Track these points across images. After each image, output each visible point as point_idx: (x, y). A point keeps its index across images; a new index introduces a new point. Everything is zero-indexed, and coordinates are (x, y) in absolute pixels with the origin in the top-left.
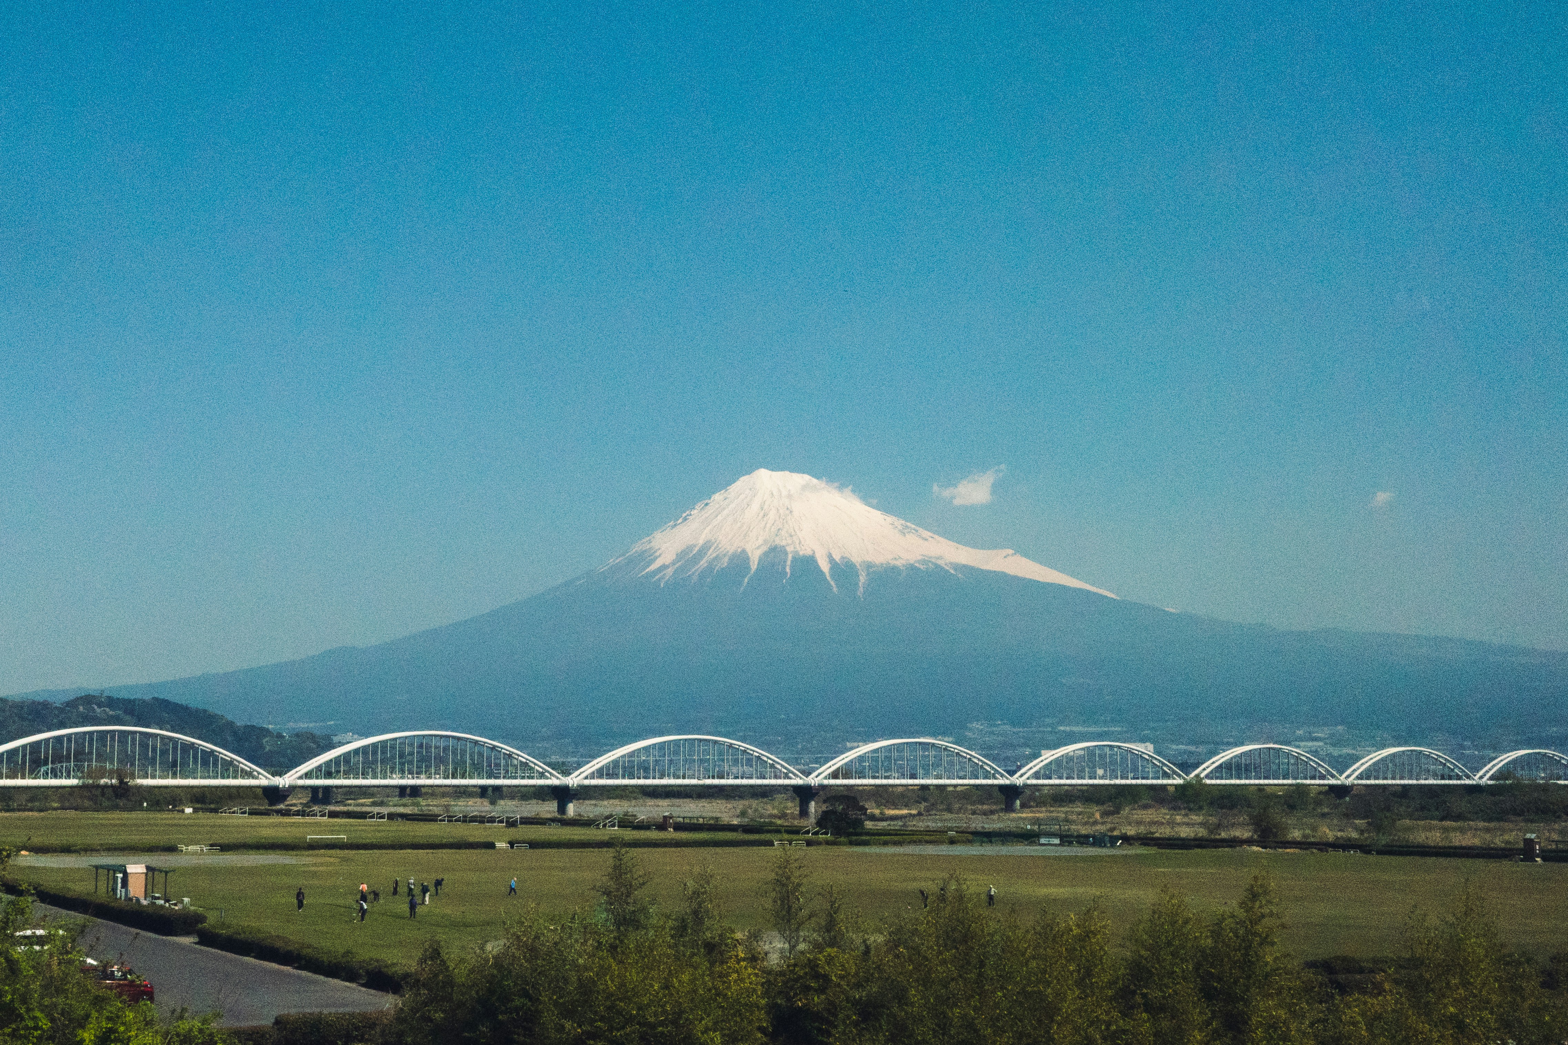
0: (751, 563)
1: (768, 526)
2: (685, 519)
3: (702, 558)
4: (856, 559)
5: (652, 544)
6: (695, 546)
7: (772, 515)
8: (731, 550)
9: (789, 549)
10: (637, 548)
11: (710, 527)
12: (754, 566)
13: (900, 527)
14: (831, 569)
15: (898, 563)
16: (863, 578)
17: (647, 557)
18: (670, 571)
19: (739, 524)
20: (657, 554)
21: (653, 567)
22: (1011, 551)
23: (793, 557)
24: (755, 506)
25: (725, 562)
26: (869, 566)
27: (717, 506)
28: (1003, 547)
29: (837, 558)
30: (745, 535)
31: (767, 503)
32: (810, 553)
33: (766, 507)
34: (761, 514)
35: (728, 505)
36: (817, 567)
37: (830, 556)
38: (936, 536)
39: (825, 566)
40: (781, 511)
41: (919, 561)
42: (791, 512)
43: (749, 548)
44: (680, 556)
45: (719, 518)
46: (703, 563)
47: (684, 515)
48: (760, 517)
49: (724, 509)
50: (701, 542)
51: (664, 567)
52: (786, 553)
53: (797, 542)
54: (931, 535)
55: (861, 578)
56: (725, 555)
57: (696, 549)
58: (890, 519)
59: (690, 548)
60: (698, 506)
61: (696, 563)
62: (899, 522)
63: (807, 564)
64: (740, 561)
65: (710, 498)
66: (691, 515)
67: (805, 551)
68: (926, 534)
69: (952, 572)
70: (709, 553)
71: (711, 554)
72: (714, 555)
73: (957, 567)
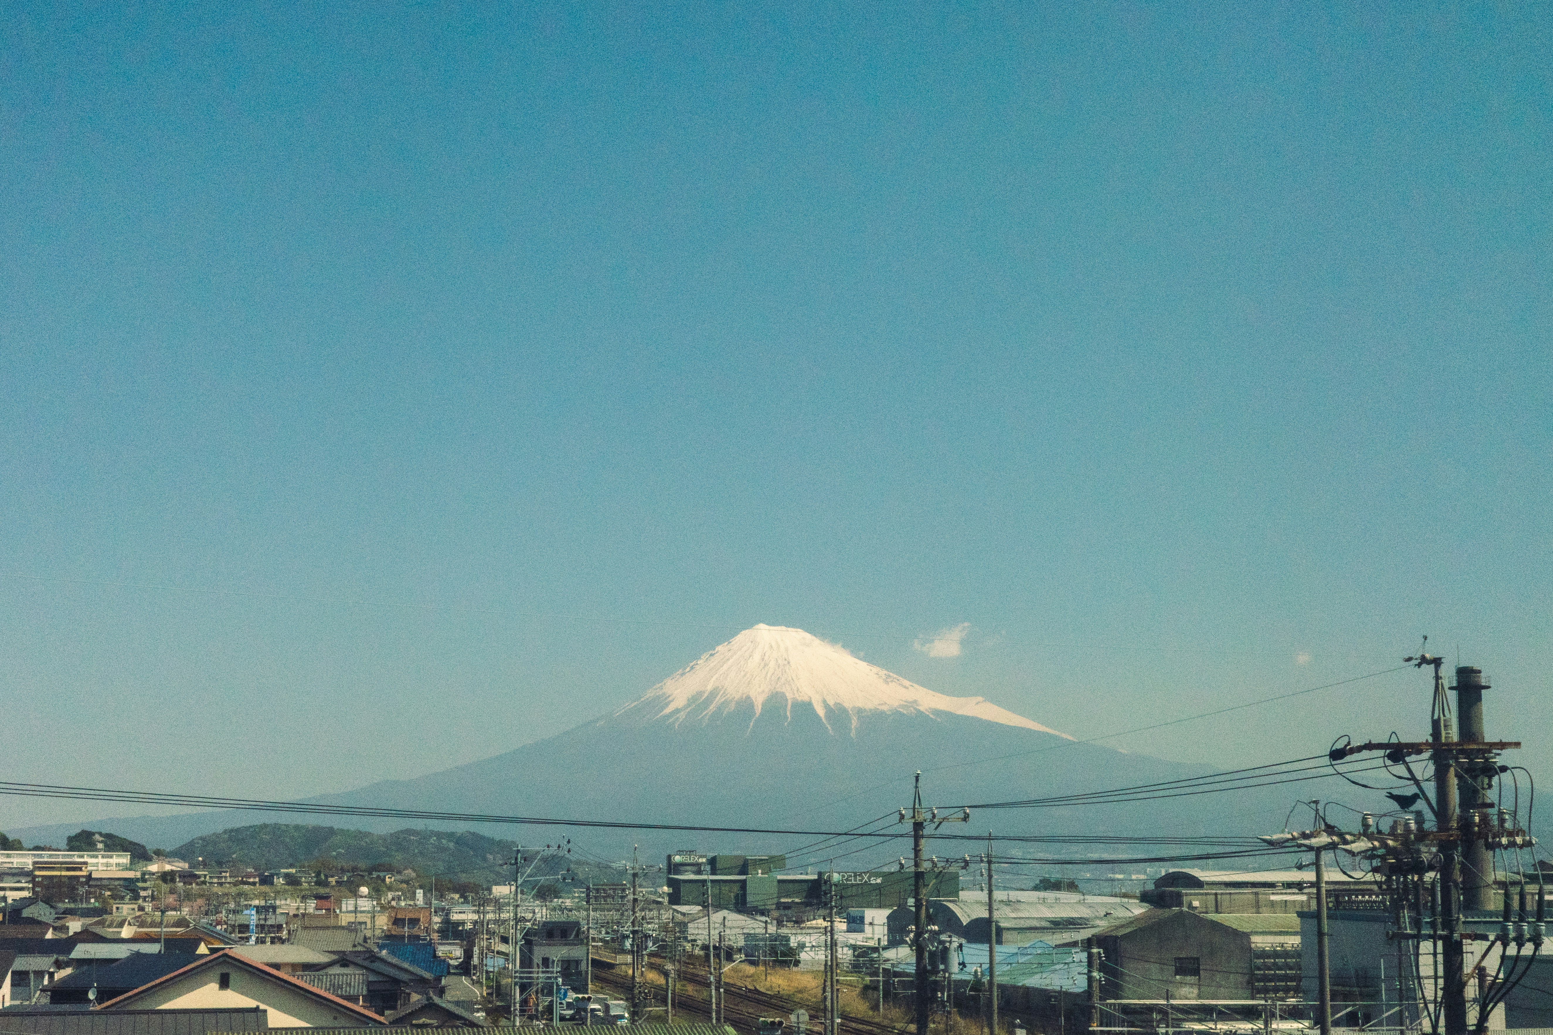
0: (755, 708)
1: (769, 675)
2: (692, 668)
3: (712, 702)
4: (847, 705)
5: (664, 691)
6: (704, 692)
7: (772, 664)
8: (737, 697)
9: (789, 696)
10: (650, 694)
11: (717, 675)
12: (758, 709)
13: (884, 677)
14: (826, 713)
15: (885, 708)
16: (854, 723)
17: (662, 701)
18: (682, 715)
19: (742, 673)
20: (670, 699)
21: (668, 711)
22: (980, 699)
23: (792, 703)
24: (757, 657)
25: (732, 706)
26: (860, 711)
27: (722, 657)
28: (975, 695)
29: (831, 703)
30: (749, 683)
31: (767, 655)
32: (806, 699)
33: (766, 658)
34: (762, 664)
35: (732, 656)
36: (813, 709)
37: (824, 701)
38: (914, 685)
39: (821, 712)
40: (780, 661)
41: (900, 706)
42: (789, 663)
43: (753, 694)
44: (693, 700)
45: (725, 667)
46: (712, 707)
47: (692, 664)
48: (761, 667)
49: (728, 660)
50: (709, 688)
51: (677, 711)
52: (787, 700)
53: (795, 689)
54: (911, 684)
55: (853, 722)
56: (731, 701)
57: (706, 695)
58: (875, 669)
59: (700, 693)
60: (704, 656)
61: (706, 708)
62: (883, 672)
63: (804, 709)
64: (745, 706)
65: (714, 650)
66: (697, 664)
67: (802, 697)
68: (907, 683)
69: (931, 716)
70: (717, 699)
71: (719, 700)
72: (723, 700)
73: (937, 712)
